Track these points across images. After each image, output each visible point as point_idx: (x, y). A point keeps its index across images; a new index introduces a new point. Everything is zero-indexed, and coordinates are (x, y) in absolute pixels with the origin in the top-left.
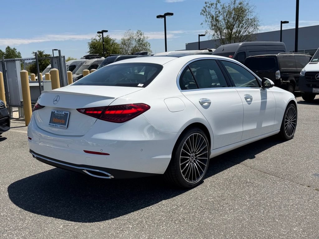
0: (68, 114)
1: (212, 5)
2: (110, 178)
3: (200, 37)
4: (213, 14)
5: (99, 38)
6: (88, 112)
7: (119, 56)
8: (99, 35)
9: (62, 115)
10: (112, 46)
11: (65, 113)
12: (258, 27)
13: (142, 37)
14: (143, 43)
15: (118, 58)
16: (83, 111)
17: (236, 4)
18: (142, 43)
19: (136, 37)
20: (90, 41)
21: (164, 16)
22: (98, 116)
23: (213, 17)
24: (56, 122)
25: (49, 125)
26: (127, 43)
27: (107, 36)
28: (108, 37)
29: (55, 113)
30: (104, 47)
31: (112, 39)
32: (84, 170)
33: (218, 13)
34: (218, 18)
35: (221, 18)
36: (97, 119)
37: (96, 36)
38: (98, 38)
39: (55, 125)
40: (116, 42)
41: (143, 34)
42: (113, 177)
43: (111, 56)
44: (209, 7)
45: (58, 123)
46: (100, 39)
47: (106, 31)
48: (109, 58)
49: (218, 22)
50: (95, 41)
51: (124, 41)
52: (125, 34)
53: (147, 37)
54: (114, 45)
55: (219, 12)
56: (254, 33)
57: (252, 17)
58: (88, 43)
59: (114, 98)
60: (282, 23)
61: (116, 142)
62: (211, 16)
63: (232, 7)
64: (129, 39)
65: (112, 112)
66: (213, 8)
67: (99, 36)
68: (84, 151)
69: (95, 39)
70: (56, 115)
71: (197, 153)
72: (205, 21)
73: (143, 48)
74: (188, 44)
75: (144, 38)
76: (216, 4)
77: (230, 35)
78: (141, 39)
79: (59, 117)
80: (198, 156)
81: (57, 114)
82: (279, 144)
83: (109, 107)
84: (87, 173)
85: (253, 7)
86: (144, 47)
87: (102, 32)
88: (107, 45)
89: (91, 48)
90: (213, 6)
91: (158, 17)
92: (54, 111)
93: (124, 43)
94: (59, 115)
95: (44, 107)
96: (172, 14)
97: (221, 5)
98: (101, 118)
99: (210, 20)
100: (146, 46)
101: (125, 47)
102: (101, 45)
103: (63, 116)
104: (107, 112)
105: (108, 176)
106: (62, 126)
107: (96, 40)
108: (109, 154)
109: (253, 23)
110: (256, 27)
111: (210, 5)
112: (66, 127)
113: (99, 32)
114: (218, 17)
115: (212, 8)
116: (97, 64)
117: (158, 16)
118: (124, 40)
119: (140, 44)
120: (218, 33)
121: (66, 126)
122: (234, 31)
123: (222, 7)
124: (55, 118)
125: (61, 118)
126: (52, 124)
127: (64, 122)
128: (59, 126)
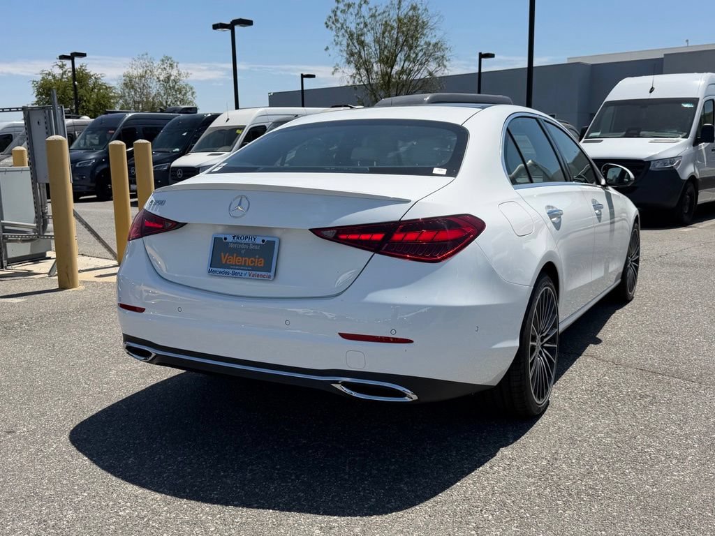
0: (274, 242)
1: (349, 6)
2: (410, 400)
3: (304, 79)
4: (353, 27)
5: (61, 72)
6: (342, 237)
7: (130, 115)
8: (60, 64)
9: (252, 247)
10: (93, 89)
11: (263, 241)
12: (445, 63)
13: (174, 73)
14: (176, 87)
15: (127, 120)
16: (331, 234)
17: (402, 10)
18: (174, 87)
19: (160, 70)
20: (39, 78)
21: (231, 26)
22: (375, 248)
23: (351, 35)
24: (235, 265)
25: (210, 271)
26: (137, 85)
27: (81, 67)
28: (82, 71)
29: (227, 241)
30: (76, 94)
31: (92, 74)
32: (336, 382)
33: (362, 26)
34: (363, 38)
35: (369, 38)
36: (372, 253)
37: (53, 67)
38: (57, 72)
39: (231, 271)
40: (103, 80)
41: (177, 66)
42: (415, 397)
43: (109, 114)
44: (343, 11)
45: (241, 266)
46: (64, 73)
47: (83, 55)
48: (105, 119)
49: (363, 48)
50: (50, 77)
51: (131, 81)
52: (134, 62)
53: (188, 74)
54: (99, 90)
55: (366, 25)
56: (439, 74)
57: (433, 41)
58: (34, 81)
59: (408, 201)
60: (482, 56)
61: (426, 309)
62: (346, 31)
63: (394, 14)
64: (142, 76)
65: (411, 236)
66: (352, 14)
67: (60, 66)
68: (340, 334)
69: (49, 74)
70: (231, 245)
71: (544, 335)
72: (334, 43)
73: (177, 97)
74: (274, 93)
75: (179, 75)
76: (360, 6)
77: (386, 76)
78: (172, 78)
79: (243, 252)
80: (545, 340)
81: (234, 243)
82: (620, 311)
83: (400, 222)
84: (344, 389)
85: (437, 18)
86: (179, 96)
87: (72, 57)
88: (81, 88)
89: (39, 94)
90: (351, 10)
91: (216, 27)
92: (223, 236)
93: (129, 84)
94: (244, 246)
95: (184, 224)
96: (249, 23)
97: (370, 9)
98: (385, 250)
99: (345, 43)
100: (185, 94)
101: (133, 93)
102: (66, 87)
103: (256, 247)
104: (397, 237)
105: (403, 395)
106: (258, 273)
107: (54, 76)
108: (411, 341)
109: (436, 52)
110: (441, 61)
111: (345, 5)
112: (272, 277)
113: (62, 57)
114: (362, 35)
115: (349, 15)
116: (73, 133)
117: (217, 25)
118: (131, 79)
119: (170, 88)
120: (363, 71)
121: (272, 274)
122: (397, 68)
123: (371, 14)
124: (227, 254)
125: (250, 253)
126: (220, 270)
127: (262, 263)
128: (245, 274)
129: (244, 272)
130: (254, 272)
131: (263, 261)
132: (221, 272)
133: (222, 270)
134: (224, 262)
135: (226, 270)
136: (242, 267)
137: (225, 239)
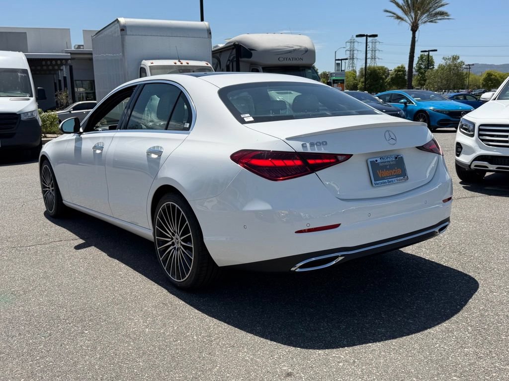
9: (391, 163)
11: (397, 157)
24: (387, 176)
25: (375, 184)
29: (378, 162)
39: (386, 181)
45: (390, 176)
70: (381, 165)
79: (388, 167)
81: (382, 163)
92: (374, 160)
94: (387, 164)
103: (393, 163)
112: (407, 178)
124: (381, 171)
125: (391, 167)
126: (380, 181)
127: (399, 171)
128: (395, 181)
129: (393, 179)
130: (398, 178)
131: (400, 171)
132: (381, 183)
133: (382, 181)
134: (380, 176)
135: (384, 181)
136: (392, 176)
137: (376, 161)
